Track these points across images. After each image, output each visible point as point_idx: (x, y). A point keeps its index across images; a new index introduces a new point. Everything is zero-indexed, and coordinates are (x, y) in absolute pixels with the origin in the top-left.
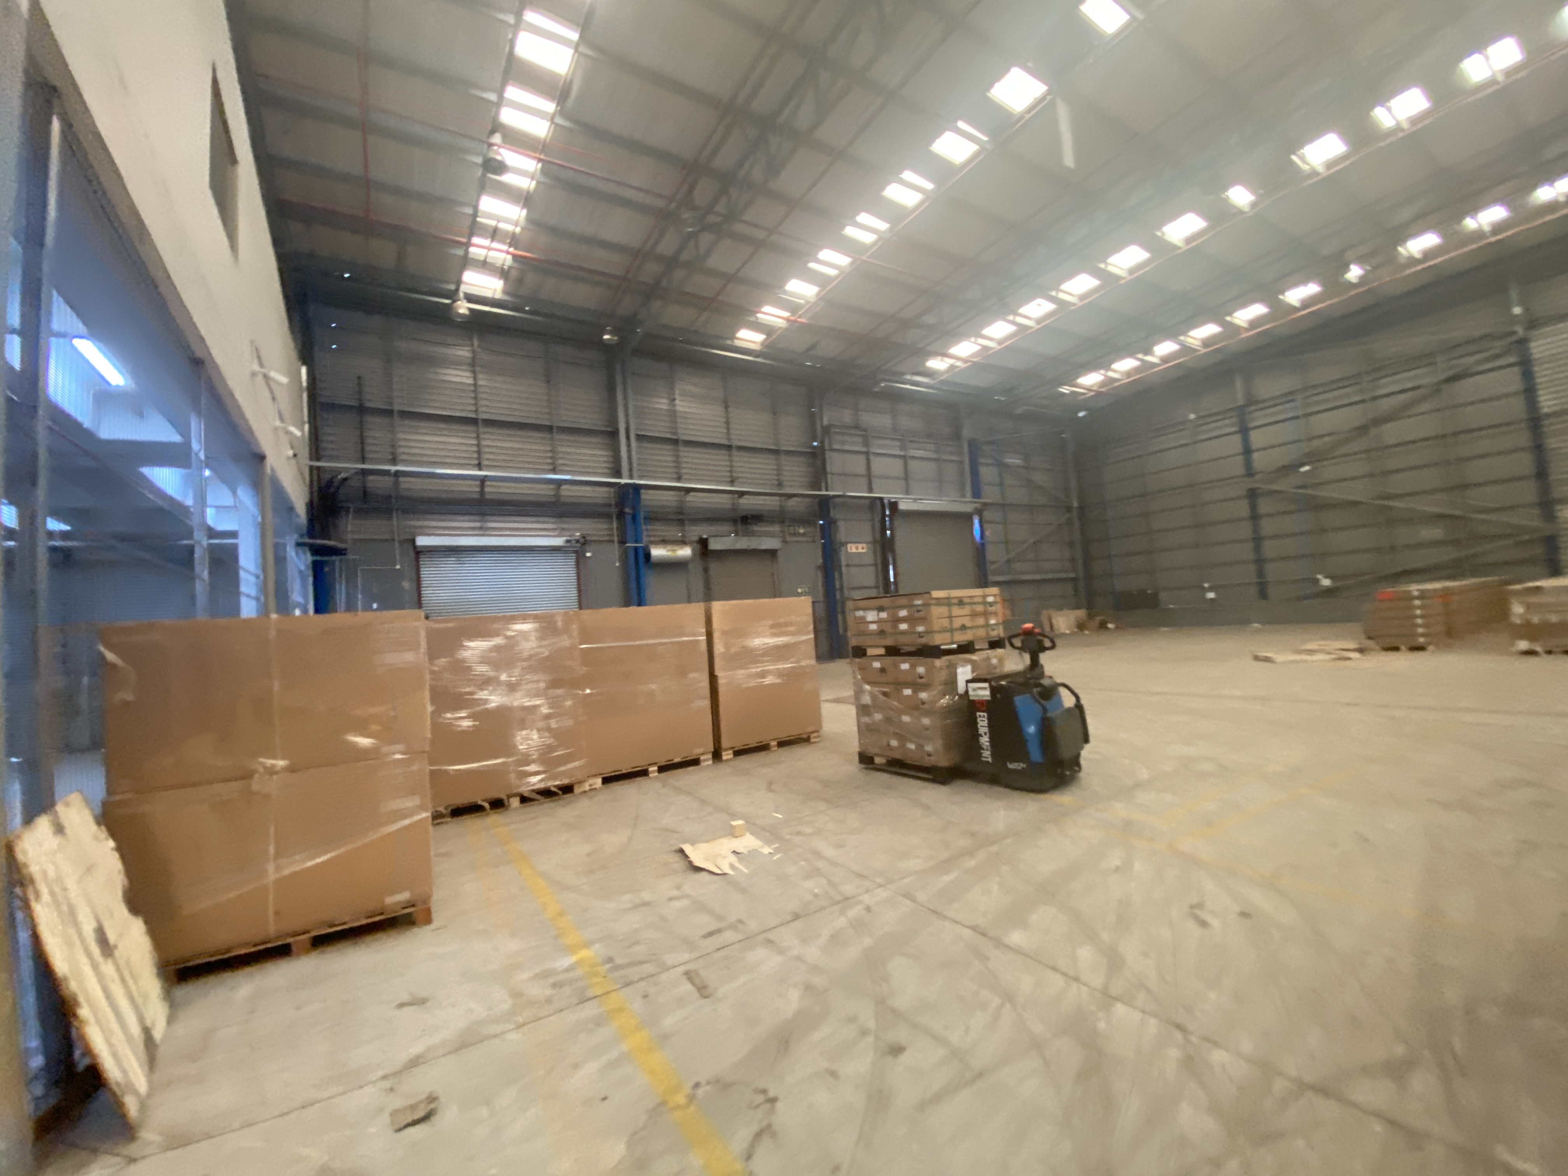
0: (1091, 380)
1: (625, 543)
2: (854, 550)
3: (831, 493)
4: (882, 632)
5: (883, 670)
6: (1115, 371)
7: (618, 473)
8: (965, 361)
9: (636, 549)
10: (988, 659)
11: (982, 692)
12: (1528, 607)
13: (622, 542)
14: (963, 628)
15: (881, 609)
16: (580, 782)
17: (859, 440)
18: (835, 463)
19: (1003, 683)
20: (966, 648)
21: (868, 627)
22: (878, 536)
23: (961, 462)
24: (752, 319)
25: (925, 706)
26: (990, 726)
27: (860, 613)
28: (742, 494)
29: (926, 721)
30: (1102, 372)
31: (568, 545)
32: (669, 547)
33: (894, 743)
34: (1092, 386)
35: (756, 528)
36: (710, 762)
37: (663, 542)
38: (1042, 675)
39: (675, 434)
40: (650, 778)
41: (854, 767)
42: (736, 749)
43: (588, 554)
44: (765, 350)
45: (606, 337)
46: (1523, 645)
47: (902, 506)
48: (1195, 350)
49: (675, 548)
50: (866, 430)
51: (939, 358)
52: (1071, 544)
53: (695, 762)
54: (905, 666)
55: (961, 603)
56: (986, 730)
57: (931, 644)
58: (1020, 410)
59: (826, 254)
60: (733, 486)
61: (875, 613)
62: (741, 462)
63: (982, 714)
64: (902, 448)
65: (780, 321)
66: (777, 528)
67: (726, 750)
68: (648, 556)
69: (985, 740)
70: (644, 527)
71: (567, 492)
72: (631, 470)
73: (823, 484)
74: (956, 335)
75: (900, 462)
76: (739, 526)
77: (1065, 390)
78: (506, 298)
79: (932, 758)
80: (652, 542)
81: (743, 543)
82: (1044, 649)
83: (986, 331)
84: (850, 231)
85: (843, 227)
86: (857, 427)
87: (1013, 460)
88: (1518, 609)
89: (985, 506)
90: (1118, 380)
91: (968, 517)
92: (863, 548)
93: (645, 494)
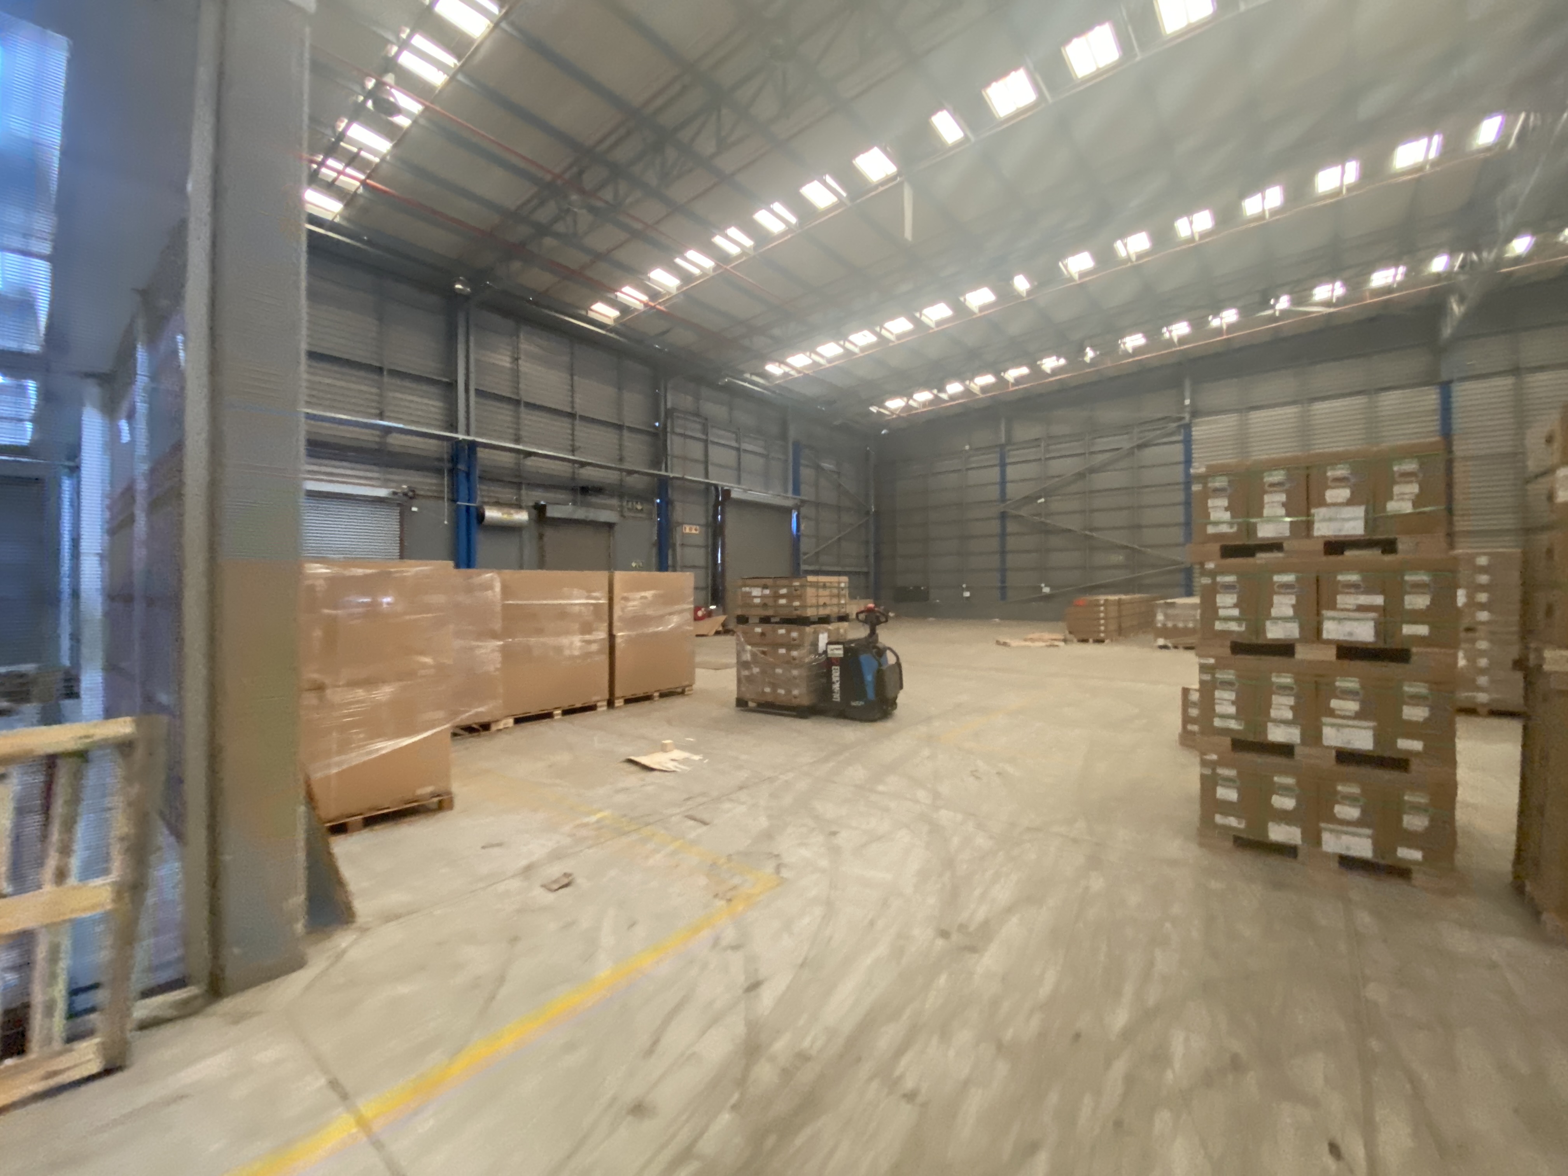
0: (895, 404)
1: (457, 501)
2: (687, 531)
3: (671, 475)
4: (765, 605)
5: (763, 634)
6: (915, 400)
7: (453, 428)
8: (799, 371)
9: (468, 508)
10: (838, 629)
11: (837, 651)
12: (1166, 616)
13: (453, 500)
14: (825, 605)
15: (765, 587)
16: (497, 721)
17: (698, 427)
18: (675, 444)
19: (853, 645)
20: (824, 620)
21: (753, 600)
22: (710, 519)
23: (786, 461)
24: (611, 296)
25: (797, 662)
26: (841, 676)
27: (747, 589)
28: (583, 464)
30: (905, 399)
31: (396, 497)
32: (506, 510)
33: (768, 690)
34: (896, 410)
35: (594, 500)
36: (605, 708)
37: (498, 504)
38: (877, 641)
39: (518, 394)
40: (556, 720)
41: (731, 709)
42: (627, 698)
43: (414, 509)
44: (618, 326)
45: (458, 286)
46: (1161, 642)
47: (734, 495)
48: (975, 394)
49: (512, 511)
50: (706, 419)
51: (777, 364)
52: (867, 542)
53: (592, 708)
54: (782, 631)
55: (824, 586)
56: (838, 679)
57: (804, 615)
58: (837, 422)
59: (692, 254)
60: (574, 455)
61: (759, 589)
62: (583, 432)
63: (836, 667)
64: (737, 440)
65: (638, 303)
66: (615, 502)
67: (618, 698)
68: (481, 517)
69: (836, 687)
70: (478, 486)
71: (394, 440)
72: (468, 425)
73: (663, 466)
74: (795, 348)
75: (734, 453)
76: (579, 497)
77: (874, 409)
80: (488, 503)
81: (580, 513)
82: (879, 623)
83: (820, 349)
84: (718, 240)
85: (714, 235)
86: (697, 414)
87: (827, 465)
88: (1160, 617)
89: (803, 502)
90: (916, 409)
91: (787, 511)
92: (696, 530)
93: (481, 453)
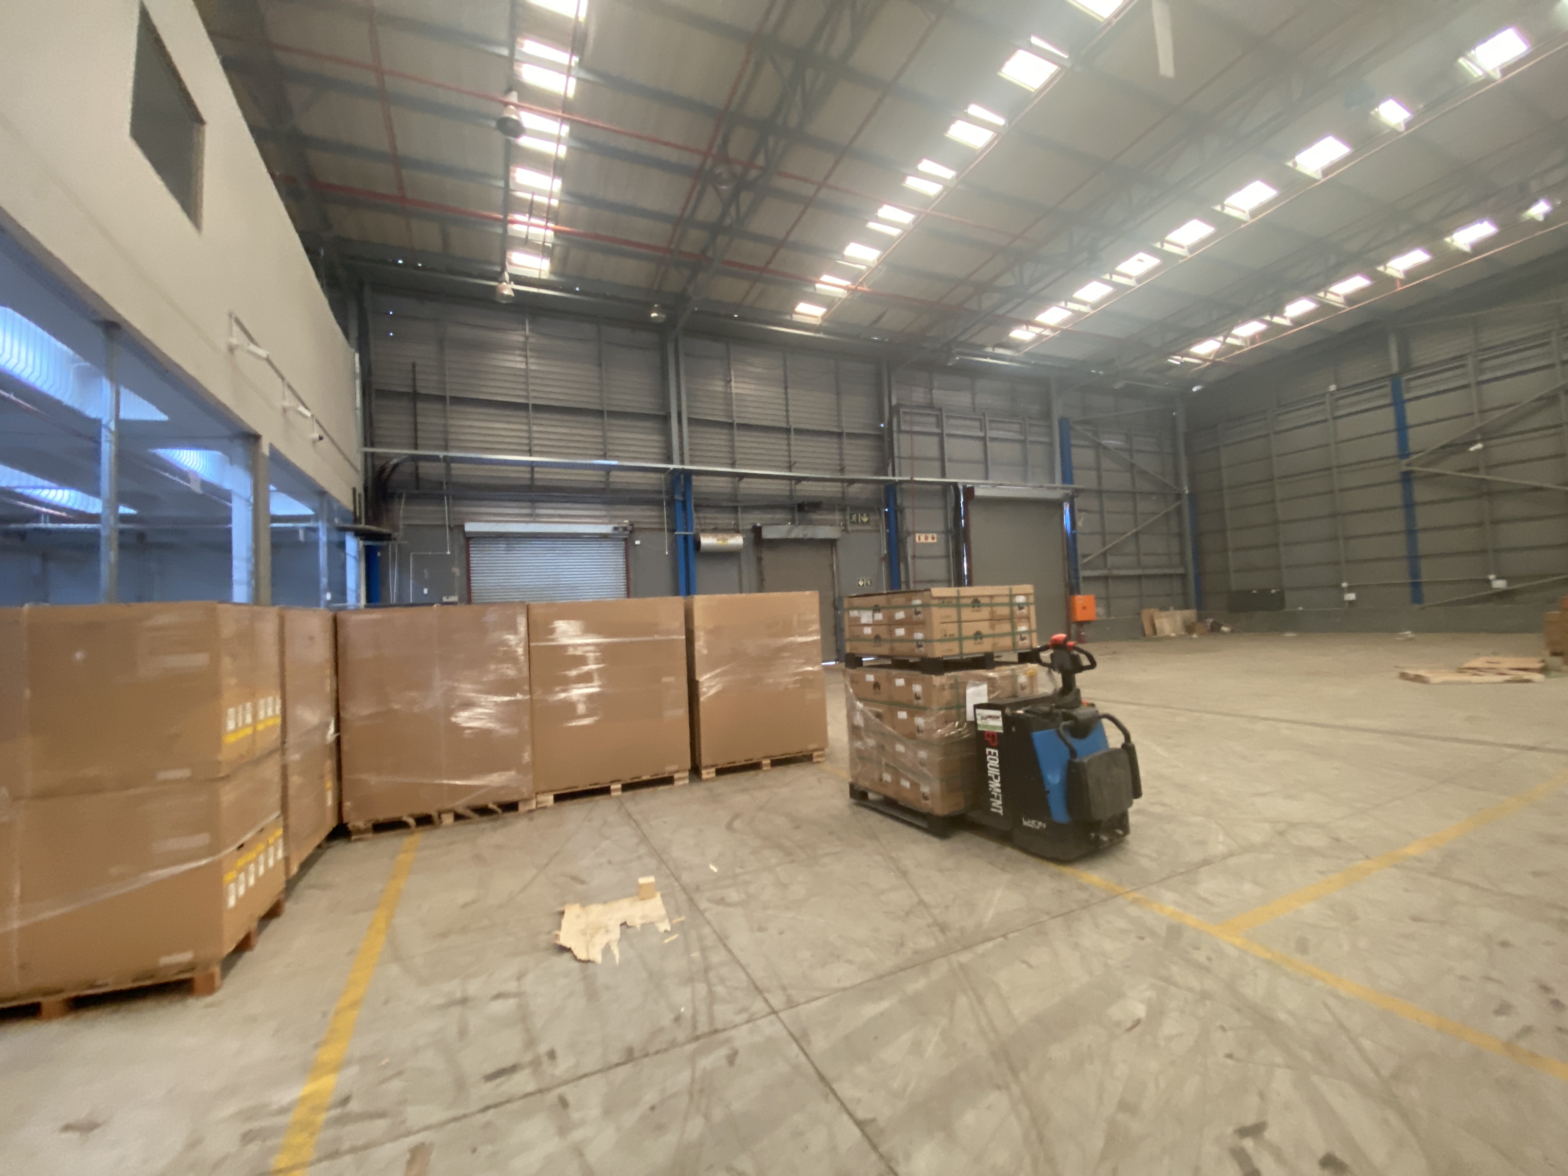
0: (1207, 348)
1: (675, 531)
2: (923, 540)
3: (897, 478)
4: (877, 638)
5: (876, 685)
6: (1236, 337)
7: (669, 460)
8: (1054, 329)
9: (686, 538)
10: (1014, 677)
13: (672, 530)
14: (978, 636)
15: (876, 609)
16: (526, 800)
17: (933, 420)
18: (902, 445)
19: (1020, 712)
20: (985, 662)
21: (862, 630)
22: (950, 525)
23: (1051, 444)
24: (810, 290)
25: (920, 735)
26: (1002, 767)
27: (854, 613)
28: (799, 480)
29: (923, 754)
30: (1221, 338)
31: (617, 532)
32: (720, 536)
33: (887, 777)
34: (1210, 355)
35: (815, 516)
36: (687, 781)
37: (715, 530)
39: (731, 417)
40: (612, 797)
42: (719, 767)
43: (637, 542)
44: (825, 324)
45: (654, 315)
47: (979, 492)
48: (1337, 309)
49: (726, 536)
50: (940, 410)
51: (1024, 327)
52: (1181, 535)
53: (668, 780)
54: (900, 682)
55: (976, 603)
56: (997, 772)
58: (1118, 385)
59: (886, 212)
60: (790, 471)
61: (870, 613)
62: (802, 447)
63: (993, 751)
64: (982, 428)
65: (841, 291)
66: (837, 516)
67: (707, 767)
68: (698, 544)
69: (995, 785)
70: (695, 515)
71: (617, 477)
72: (682, 455)
73: (890, 468)
74: (1044, 301)
75: (978, 444)
76: (797, 516)
77: (1175, 360)
78: (553, 278)
79: (929, 802)
80: (704, 531)
81: (798, 532)
83: (1079, 294)
84: (912, 182)
85: (903, 177)
86: (931, 406)
87: (1112, 442)
89: (1077, 491)
90: (1240, 347)
91: (1057, 505)
92: (933, 538)
93: (696, 481)
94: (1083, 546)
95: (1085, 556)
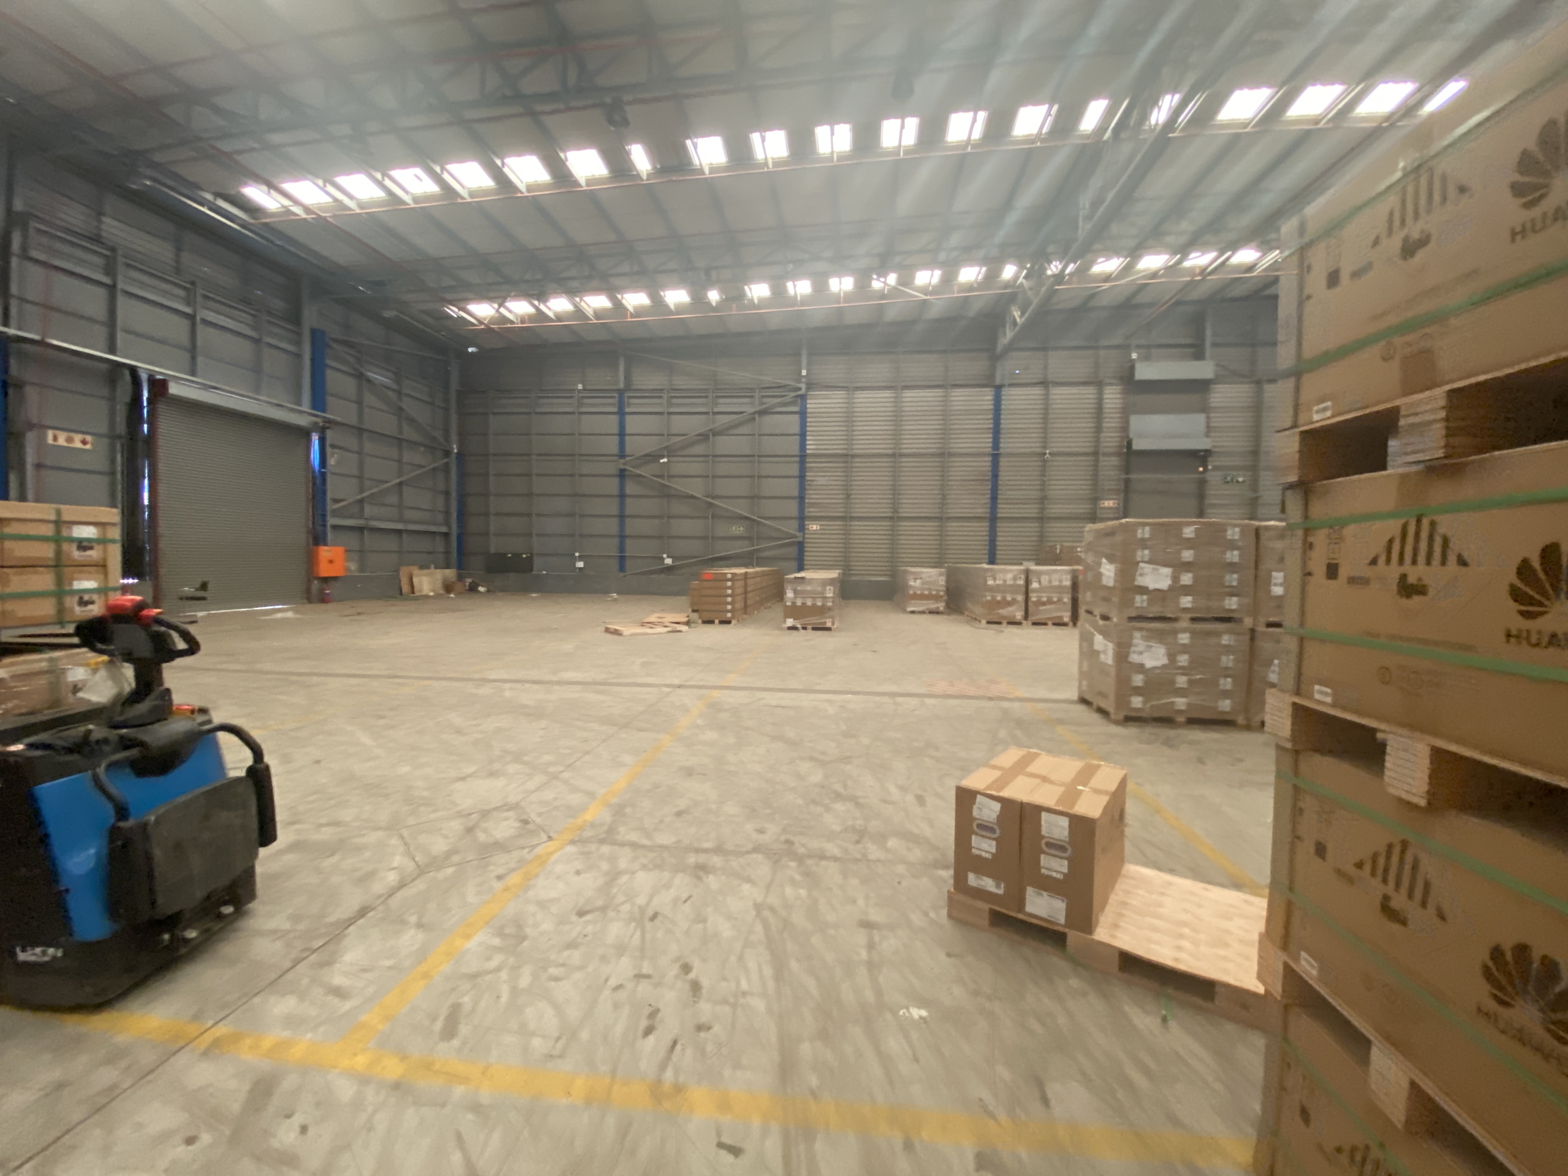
0: (483, 310)
2: (62, 441)
3: (12, 331)
6: (510, 310)
18: (29, 280)
22: (121, 428)
30: (496, 306)
34: (485, 319)
46: (790, 622)
47: (174, 389)
48: (588, 318)
50: (113, 249)
51: (265, 188)
52: (447, 493)
64: (190, 301)
75: (185, 324)
77: (453, 311)
86: (97, 239)
87: (379, 377)
88: (790, 594)
89: (330, 423)
90: (512, 322)
91: (304, 434)
92: (84, 442)
94: (334, 488)
95: (336, 501)
